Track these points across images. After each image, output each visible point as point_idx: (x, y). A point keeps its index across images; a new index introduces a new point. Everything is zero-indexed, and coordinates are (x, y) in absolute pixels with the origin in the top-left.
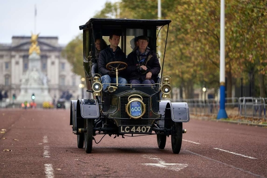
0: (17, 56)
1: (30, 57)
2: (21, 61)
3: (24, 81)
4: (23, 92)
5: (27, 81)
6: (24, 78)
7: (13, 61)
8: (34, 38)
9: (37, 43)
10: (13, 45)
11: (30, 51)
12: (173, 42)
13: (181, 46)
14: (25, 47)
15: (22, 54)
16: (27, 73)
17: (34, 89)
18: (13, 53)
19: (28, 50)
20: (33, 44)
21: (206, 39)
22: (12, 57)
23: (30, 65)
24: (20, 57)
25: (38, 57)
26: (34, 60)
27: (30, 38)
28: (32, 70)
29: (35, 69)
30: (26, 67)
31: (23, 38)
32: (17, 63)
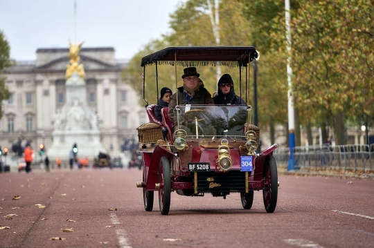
0: (46, 82)
1: (69, 82)
2: (52, 89)
3: (58, 122)
4: (57, 142)
5: (64, 122)
6: (58, 118)
7: (40, 90)
8: (74, 50)
9: (78, 59)
10: (39, 64)
11: (68, 73)
12: (312, 49)
13: (327, 57)
14: (59, 67)
15: (55, 77)
16: (64, 109)
17: (76, 135)
18: (39, 77)
19: (64, 71)
20: (72, 61)
21: (367, 44)
22: (38, 83)
23: (69, 95)
24: (51, 82)
25: (81, 82)
26: (74, 87)
27: (67, 50)
28: (73, 105)
29: (76, 103)
30: (61, 99)
31: (54, 51)
32: (46, 93)
